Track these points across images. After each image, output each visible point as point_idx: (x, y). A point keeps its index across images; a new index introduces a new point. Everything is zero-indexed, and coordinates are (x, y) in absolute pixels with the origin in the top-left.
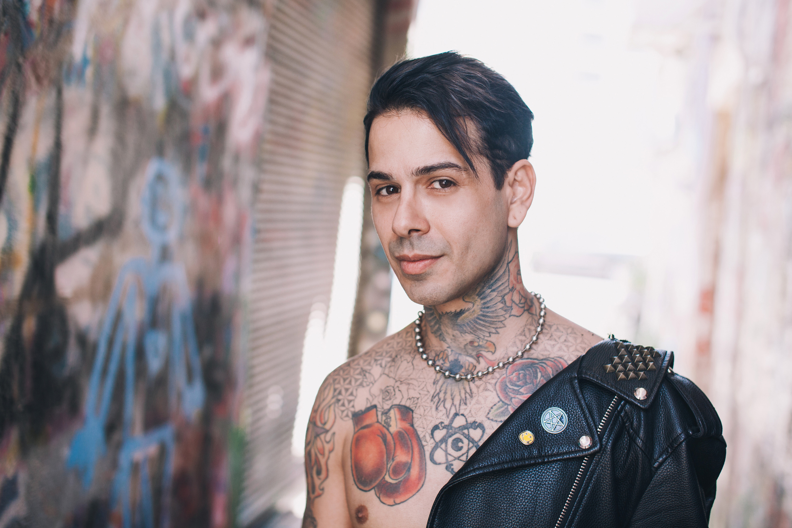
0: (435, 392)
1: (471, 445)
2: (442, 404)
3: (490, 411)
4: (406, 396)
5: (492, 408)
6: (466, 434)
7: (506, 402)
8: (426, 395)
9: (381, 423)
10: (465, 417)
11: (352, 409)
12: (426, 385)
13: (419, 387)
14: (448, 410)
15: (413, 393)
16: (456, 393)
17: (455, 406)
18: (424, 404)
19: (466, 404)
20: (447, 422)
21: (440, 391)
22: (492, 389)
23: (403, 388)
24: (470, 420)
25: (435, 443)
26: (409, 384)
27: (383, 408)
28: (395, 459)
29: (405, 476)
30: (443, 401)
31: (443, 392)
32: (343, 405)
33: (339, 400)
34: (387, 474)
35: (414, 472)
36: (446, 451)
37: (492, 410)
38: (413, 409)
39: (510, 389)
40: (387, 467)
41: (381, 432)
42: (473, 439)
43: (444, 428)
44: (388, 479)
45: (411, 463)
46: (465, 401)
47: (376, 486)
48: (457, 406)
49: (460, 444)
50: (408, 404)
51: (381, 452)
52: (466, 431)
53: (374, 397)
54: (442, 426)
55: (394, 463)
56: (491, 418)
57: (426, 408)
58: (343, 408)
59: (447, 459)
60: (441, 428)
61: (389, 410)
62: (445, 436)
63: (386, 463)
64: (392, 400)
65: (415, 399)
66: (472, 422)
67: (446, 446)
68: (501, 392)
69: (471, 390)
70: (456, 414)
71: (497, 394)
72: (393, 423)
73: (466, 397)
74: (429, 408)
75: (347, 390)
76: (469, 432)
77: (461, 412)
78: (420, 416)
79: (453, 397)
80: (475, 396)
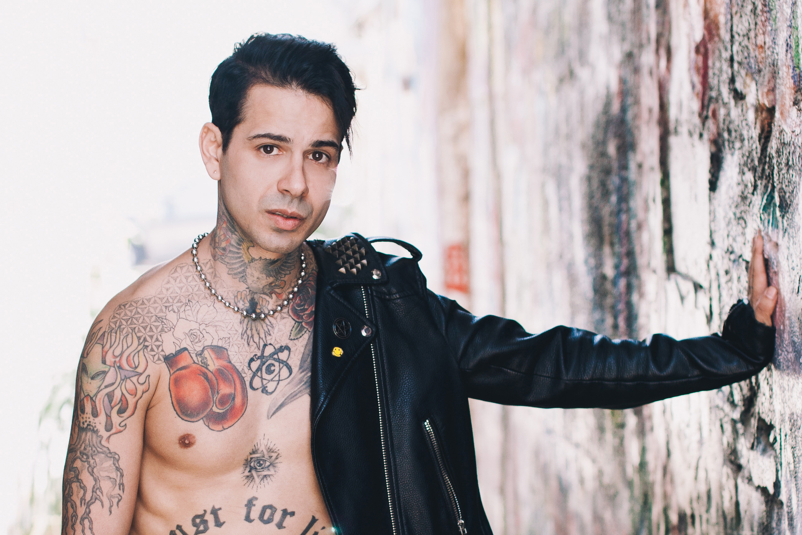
0: (243, 330)
1: (281, 365)
2: (252, 339)
3: (291, 333)
4: (216, 338)
5: (292, 330)
6: (276, 359)
7: (300, 321)
8: (235, 334)
9: (198, 364)
10: (272, 345)
11: (163, 353)
12: (233, 325)
13: (227, 328)
14: (258, 344)
15: (222, 334)
16: (259, 328)
17: (262, 339)
18: (236, 342)
19: (270, 335)
20: (259, 354)
21: (247, 329)
22: (287, 316)
23: (211, 330)
24: (277, 346)
25: (253, 373)
26: (216, 326)
27: (195, 350)
28: (219, 392)
29: (231, 405)
30: (251, 337)
31: (249, 329)
32: (152, 350)
33: (147, 347)
34: (214, 405)
35: (238, 400)
36: (261, 378)
37: (292, 332)
38: (227, 348)
39: (299, 310)
40: (213, 400)
41: (201, 371)
42: (282, 360)
43: (258, 359)
44: (215, 409)
45: (235, 393)
46: (268, 332)
47: (205, 417)
48: (264, 339)
49: (272, 368)
50: (220, 344)
51: (205, 389)
52: (276, 356)
53: (181, 341)
54: (256, 358)
55: (219, 395)
56: (293, 338)
57: (239, 346)
58: (153, 353)
59: (262, 383)
60: (256, 360)
61: (203, 351)
62: (260, 365)
63: (211, 396)
64: (202, 342)
65: (227, 339)
66: (279, 348)
67: (261, 373)
68: (294, 316)
69: (270, 322)
70: (265, 345)
71: (292, 318)
72: (210, 362)
73: (268, 329)
74: (242, 345)
75: (151, 337)
76: (278, 356)
77: (269, 342)
78: (236, 353)
79: (258, 331)
80: (276, 326)
